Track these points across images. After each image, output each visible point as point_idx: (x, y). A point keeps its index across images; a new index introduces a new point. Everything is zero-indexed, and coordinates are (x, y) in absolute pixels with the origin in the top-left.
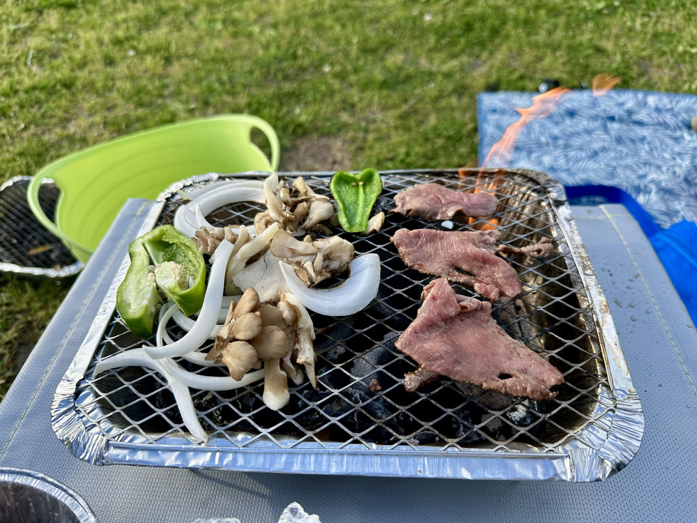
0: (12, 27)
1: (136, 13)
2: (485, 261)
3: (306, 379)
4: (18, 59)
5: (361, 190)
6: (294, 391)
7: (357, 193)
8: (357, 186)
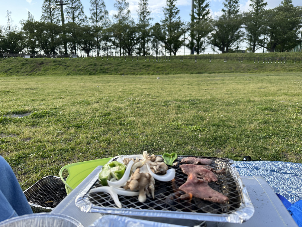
0: (58, 132)
1: (101, 130)
2: (206, 172)
3: (151, 196)
4: (58, 141)
5: (171, 158)
6: (148, 199)
7: (170, 159)
8: (170, 157)
